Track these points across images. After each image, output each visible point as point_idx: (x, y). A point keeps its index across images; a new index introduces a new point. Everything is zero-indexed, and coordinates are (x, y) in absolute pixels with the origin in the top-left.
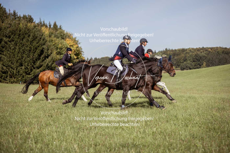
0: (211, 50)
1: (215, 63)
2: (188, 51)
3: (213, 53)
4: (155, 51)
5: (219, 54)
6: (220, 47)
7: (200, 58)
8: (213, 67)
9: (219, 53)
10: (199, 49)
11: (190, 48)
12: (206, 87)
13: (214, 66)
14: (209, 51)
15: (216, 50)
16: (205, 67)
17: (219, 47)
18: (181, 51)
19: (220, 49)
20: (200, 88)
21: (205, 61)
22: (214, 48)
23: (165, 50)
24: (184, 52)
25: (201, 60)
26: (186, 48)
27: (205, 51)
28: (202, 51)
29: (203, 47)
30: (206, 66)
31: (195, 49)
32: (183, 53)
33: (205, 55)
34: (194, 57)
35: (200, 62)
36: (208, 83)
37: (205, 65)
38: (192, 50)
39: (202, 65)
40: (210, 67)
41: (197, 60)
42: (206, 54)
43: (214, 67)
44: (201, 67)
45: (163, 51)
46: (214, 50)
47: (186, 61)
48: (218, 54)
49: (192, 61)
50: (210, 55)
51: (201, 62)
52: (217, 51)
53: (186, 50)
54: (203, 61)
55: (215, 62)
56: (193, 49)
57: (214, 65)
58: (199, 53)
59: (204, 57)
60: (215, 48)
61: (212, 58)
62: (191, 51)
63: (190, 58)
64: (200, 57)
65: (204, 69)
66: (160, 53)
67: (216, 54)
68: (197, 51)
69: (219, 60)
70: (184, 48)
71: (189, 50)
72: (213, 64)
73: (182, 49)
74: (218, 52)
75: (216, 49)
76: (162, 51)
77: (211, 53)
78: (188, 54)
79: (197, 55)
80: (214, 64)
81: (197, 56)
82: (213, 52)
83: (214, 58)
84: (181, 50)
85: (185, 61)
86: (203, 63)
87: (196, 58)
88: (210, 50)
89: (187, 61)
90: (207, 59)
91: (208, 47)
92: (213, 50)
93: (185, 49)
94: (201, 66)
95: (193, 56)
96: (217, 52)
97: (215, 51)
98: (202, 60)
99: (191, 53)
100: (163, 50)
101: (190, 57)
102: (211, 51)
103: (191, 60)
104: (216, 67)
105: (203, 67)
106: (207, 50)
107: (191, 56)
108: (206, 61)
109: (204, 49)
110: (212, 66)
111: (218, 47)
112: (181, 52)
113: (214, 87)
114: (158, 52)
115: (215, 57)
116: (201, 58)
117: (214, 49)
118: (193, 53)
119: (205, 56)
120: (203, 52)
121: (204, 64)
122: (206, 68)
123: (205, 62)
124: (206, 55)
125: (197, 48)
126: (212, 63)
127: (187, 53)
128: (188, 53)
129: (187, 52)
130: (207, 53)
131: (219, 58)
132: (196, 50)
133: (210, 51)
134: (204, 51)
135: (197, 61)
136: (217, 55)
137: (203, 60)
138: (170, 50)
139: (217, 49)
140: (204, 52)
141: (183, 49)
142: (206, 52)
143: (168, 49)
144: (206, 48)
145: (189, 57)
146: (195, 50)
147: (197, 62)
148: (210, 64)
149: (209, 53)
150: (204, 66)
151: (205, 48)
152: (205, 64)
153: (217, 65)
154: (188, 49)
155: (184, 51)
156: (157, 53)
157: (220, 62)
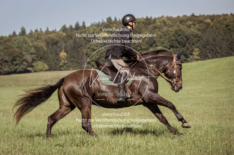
0: (212, 20)
1: (219, 51)
2: (159, 24)
3: (217, 29)
4: (84, 23)
5: (229, 29)
6: (231, 14)
7: (185, 39)
8: (215, 60)
9: (229, 27)
10: (184, 18)
11: (163, 16)
12: (199, 104)
13: (217, 57)
14: (206, 23)
15: (221, 22)
16: (198, 60)
17: (229, 14)
18: (143, 23)
19: (232, 20)
20: (186, 106)
21: (196, 47)
22: (218, 16)
23: (105, 21)
24: (150, 27)
25: (187, 44)
26: (153, 18)
27: (198, 23)
28: (190, 23)
29: (193, 15)
30: (198, 58)
31: (174, 19)
32: (147, 28)
33: (197, 32)
34: (173, 38)
35: (185, 49)
36: (203, 95)
37: (198, 56)
38: (169, 22)
39: (191, 54)
40: (209, 59)
41: (179, 44)
42: (199, 30)
43: (217, 60)
44: (189, 59)
45: (103, 23)
46: (219, 22)
47: (155, 45)
48: (228, 31)
49: (169, 47)
50: (209, 32)
51: (187, 49)
52: (225, 22)
53: (155, 20)
54: (194, 47)
55: (220, 48)
56: (169, 18)
57: (219, 55)
58: (183, 29)
59: (195, 37)
60: (221, 16)
61: (214, 40)
62: (165, 23)
63: (163, 40)
64: (186, 37)
65: (194, 63)
66: (94, 27)
67: (223, 30)
68: (178, 23)
69: (230, 44)
70: (149, 17)
71: (161, 20)
72: (215, 54)
73: (145, 19)
74: (227, 26)
75: (221, 18)
76: (99, 23)
77: (212, 27)
78: (159, 30)
79: (179, 32)
80: (219, 53)
81: (180, 35)
82: (216, 26)
83: (217, 39)
84: (143, 20)
85: (151, 46)
86: (192, 51)
87: (177, 40)
88: (209, 21)
89: (157, 46)
90: (201, 41)
91: (203, 15)
92: (215, 20)
93: (151, 18)
94: (187, 57)
95: (171, 34)
96: (224, 26)
97: (221, 24)
98: (191, 43)
99: (165, 29)
100: (101, 22)
101: (163, 36)
102: (212, 24)
103: (165, 45)
104: (222, 59)
105: (192, 61)
106: (201, 22)
107: (166, 35)
108: (201, 47)
109: (195, 19)
110: (213, 58)
111: (227, 15)
112: (143, 25)
113: (217, 106)
114: (90, 27)
115: (220, 37)
116: (188, 40)
117: (219, 20)
118: (170, 29)
119: (197, 35)
120: (192, 26)
121: (194, 53)
122: (199, 62)
123: (197, 49)
124: (199, 33)
125: (178, 17)
126: (212, 51)
127: (155, 27)
128: (159, 28)
129: (155, 25)
130: (201, 28)
131: (230, 38)
132: (176, 22)
133: (209, 24)
134: (196, 22)
135: (178, 46)
136: (224, 33)
137: (193, 44)
138: (118, 20)
139: (226, 19)
140: (194, 25)
141: (147, 19)
142: (199, 26)
143: (113, 19)
144: (200, 16)
145: (161, 38)
146: (174, 21)
147: (178, 49)
148: (210, 52)
149: (207, 28)
150: (195, 57)
151: (198, 17)
152: (197, 53)
153: (226, 56)
154: (159, 18)
155: (150, 24)
156: (88, 28)
157: (231, 49)
